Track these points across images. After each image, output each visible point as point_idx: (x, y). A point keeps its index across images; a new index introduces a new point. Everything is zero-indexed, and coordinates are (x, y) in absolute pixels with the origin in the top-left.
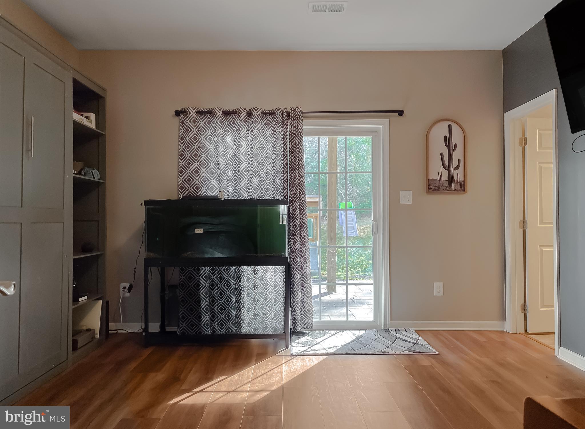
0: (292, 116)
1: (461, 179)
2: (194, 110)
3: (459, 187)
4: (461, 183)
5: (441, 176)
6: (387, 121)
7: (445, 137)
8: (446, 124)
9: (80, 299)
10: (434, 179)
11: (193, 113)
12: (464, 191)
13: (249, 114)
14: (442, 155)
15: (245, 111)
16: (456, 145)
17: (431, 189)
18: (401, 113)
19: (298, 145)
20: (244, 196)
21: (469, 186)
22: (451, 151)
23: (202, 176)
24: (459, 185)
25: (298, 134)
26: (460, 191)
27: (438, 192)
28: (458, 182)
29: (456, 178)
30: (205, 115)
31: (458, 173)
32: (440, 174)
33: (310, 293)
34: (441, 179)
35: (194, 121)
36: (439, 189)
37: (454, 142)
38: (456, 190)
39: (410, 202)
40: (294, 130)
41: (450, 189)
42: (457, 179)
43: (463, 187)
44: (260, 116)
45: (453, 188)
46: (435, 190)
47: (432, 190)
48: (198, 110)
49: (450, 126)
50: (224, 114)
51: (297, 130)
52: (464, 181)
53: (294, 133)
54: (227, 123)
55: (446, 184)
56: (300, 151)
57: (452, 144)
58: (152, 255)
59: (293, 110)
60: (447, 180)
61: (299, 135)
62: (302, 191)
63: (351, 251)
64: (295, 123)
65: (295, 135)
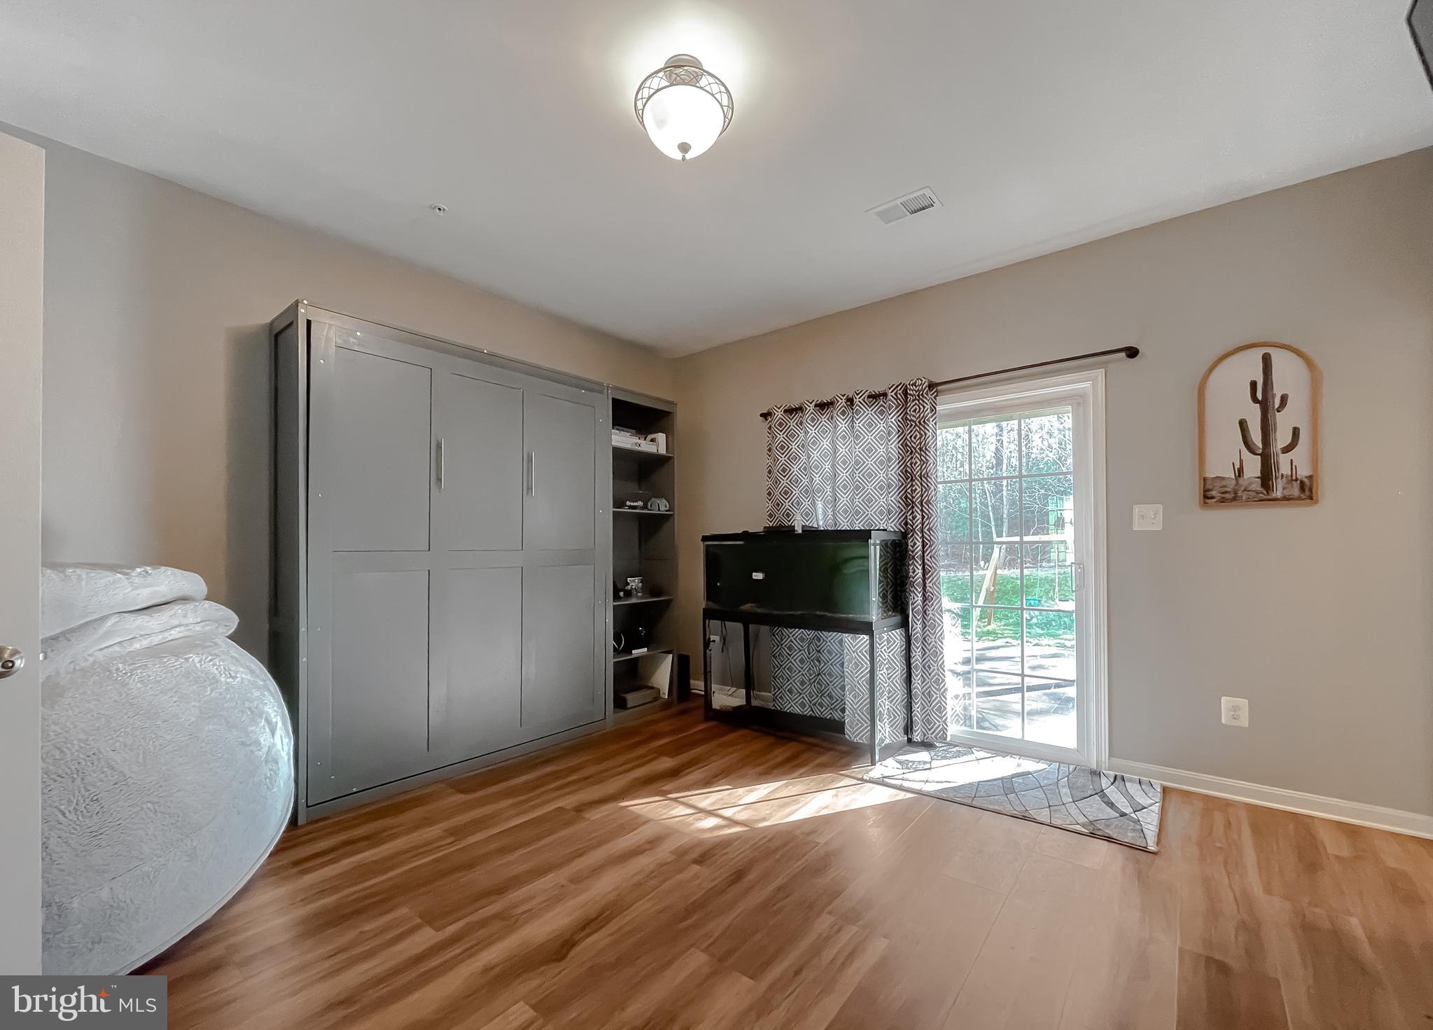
0: (910, 395)
1: (1303, 472)
2: (779, 408)
3: (1296, 491)
4: (1302, 482)
5: (1241, 471)
6: (1100, 373)
7: (1253, 385)
8: (1256, 356)
9: (634, 652)
10: (1220, 477)
11: (779, 414)
12: (1311, 498)
13: (850, 401)
14: (1243, 424)
15: (843, 398)
16: (1284, 399)
17: (1212, 498)
18: (1132, 353)
19: (920, 438)
20: (840, 524)
21: (1326, 488)
22: (1270, 411)
23: (794, 498)
24: (1296, 485)
25: (919, 422)
26: (1299, 498)
27: (1233, 503)
28: (1292, 479)
29: (1285, 469)
30: (797, 413)
31: (1292, 460)
32: (1237, 466)
33: (942, 683)
34: (1239, 476)
35: (781, 425)
36: (1234, 499)
37: (1278, 392)
38: (1285, 498)
39: (1158, 527)
40: (914, 416)
41: (1269, 497)
42: (1290, 473)
43: (1307, 491)
44: (865, 402)
45: (1278, 493)
46: (1223, 500)
47: (1215, 500)
48: (786, 408)
49: (1267, 360)
50: (818, 408)
51: (918, 415)
52: (1310, 477)
53: (913, 421)
54: (824, 419)
55: (1257, 486)
56: (924, 449)
57: (1274, 396)
58: (712, 605)
59: (912, 385)
60: (1258, 478)
61: (922, 422)
62: (926, 514)
63: (1032, 618)
64: (916, 404)
65: (916, 425)
